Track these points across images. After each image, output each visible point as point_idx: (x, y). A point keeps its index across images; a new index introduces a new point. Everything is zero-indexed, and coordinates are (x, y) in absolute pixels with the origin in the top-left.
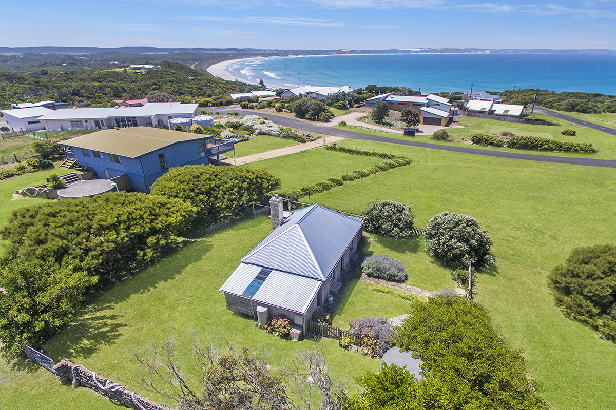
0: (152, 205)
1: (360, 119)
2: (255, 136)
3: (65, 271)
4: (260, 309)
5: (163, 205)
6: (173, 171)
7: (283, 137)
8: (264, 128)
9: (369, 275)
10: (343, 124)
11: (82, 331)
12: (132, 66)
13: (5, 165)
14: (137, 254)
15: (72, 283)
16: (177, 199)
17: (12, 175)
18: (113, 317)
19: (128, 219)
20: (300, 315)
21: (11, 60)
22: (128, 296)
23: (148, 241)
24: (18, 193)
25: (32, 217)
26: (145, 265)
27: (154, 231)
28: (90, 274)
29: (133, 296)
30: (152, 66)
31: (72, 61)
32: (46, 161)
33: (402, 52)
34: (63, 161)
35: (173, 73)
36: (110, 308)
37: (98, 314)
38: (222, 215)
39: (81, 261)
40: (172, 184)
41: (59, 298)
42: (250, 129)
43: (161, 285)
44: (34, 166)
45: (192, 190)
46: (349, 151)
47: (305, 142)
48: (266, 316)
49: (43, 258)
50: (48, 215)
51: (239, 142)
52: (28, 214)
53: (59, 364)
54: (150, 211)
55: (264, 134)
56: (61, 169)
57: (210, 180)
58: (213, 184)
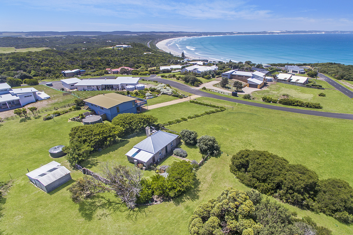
0: (110, 128)
1: (215, 85)
2: (161, 95)
3: (85, 146)
4: (135, 161)
5: (113, 128)
6: (119, 115)
7: (173, 96)
8: (165, 91)
9: (175, 155)
10: (204, 88)
11: (88, 163)
12: (117, 46)
13: (65, 108)
14: (105, 143)
15: (87, 149)
16: (118, 126)
17: (68, 112)
18: (97, 160)
19: (103, 132)
20: (145, 163)
21: (60, 40)
22: (101, 155)
23: (108, 139)
24: (70, 119)
25: (77, 130)
26: (107, 146)
27: (110, 136)
28: (91, 147)
29: (103, 155)
30: (126, 46)
31: (89, 41)
32: (79, 107)
33: (269, 33)
34: (84, 106)
35: (137, 50)
36: (96, 158)
37: (93, 159)
38: (135, 131)
39: (89, 144)
40: (118, 120)
41: (83, 153)
42: (159, 92)
43: (111, 153)
44: (75, 109)
45: (124, 123)
46: (200, 103)
47: (182, 98)
48: (137, 163)
49: (80, 142)
50: (81, 130)
51: (153, 98)
52: (76, 129)
53: (83, 169)
54: (109, 130)
55: (165, 94)
56: (84, 110)
57: (130, 119)
58: (131, 121)
